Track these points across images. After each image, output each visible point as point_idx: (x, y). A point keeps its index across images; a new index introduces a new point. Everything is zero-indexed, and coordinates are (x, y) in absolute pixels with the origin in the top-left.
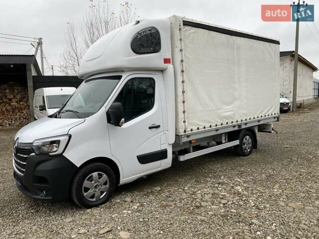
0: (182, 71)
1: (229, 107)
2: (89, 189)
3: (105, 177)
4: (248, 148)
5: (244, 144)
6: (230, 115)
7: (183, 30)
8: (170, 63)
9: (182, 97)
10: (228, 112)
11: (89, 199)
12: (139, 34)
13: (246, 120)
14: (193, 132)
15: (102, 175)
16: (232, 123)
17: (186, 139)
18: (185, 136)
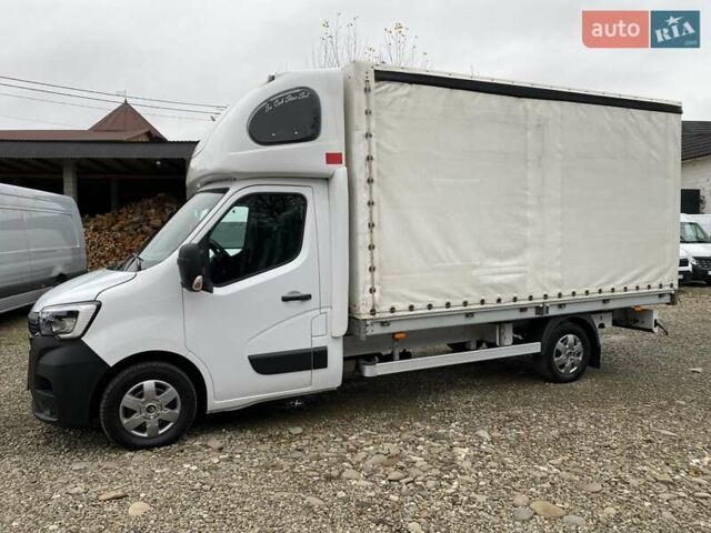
0: (370, 181)
1: (506, 263)
2: (133, 412)
3: (171, 392)
4: (568, 364)
5: (559, 354)
6: (507, 282)
7: (373, 91)
8: (341, 163)
9: (368, 237)
10: (500, 274)
11: (134, 432)
12: (269, 102)
13: (560, 295)
14: (395, 314)
15: (164, 388)
16: (515, 299)
17: (377, 330)
18: (374, 322)
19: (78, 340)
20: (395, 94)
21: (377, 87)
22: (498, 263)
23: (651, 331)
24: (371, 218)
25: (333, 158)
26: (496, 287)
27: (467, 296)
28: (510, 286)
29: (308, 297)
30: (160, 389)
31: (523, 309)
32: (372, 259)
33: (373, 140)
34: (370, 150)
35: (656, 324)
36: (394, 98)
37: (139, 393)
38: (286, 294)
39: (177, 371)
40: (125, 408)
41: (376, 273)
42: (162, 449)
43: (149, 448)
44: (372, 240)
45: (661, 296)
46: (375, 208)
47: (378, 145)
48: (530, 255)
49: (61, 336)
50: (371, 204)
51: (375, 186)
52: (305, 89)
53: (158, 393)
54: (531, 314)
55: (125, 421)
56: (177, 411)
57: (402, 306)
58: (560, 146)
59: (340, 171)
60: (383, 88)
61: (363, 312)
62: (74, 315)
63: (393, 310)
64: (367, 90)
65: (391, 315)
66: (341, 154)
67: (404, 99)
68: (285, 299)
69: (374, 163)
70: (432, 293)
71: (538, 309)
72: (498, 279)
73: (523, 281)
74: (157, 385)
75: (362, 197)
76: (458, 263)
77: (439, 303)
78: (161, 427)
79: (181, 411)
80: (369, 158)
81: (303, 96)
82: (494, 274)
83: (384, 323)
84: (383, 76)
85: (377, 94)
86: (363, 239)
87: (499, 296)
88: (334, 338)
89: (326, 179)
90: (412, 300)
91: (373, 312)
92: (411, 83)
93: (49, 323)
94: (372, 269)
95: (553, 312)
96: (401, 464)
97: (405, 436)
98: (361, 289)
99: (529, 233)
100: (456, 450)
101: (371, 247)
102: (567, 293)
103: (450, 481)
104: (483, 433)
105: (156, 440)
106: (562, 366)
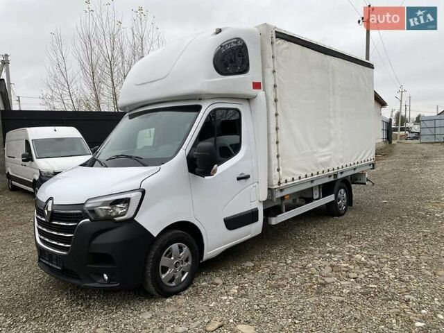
0: (276, 100)
1: (325, 150)
2: (167, 269)
3: (186, 250)
4: (342, 205)
5: (339, 200)
6: (326, 161)
8: (260, 89)
9: (275, 136)
10: (324, 156)
11: (168, 284)
12: (222, 46)
13: (342, 167)
14: (287, 184)
15: (182, 248)
16: (328, 171)
17: (279, 195)
18: (279, 189)
19: (131, 220)
20: (283, 46)
22: (322, 150)
23: (365, 184)
24: (277, 124)
25: (257, 86)
26: (323, 164)
27: (313, 170)
28: (327, 163)
29: (248, 177)
31: (330, 176)
32: (278, 150)
33: (276, 75)
34: (275, 81)
36: (282, 49)
37: (170, 254)
38: (238, 176)
40: (162, 267)
41: (280, 158)
43: (177, 293)
44: (277, 138)
45: (370, 165)
46: (278, 117)
47: (278, 78)
48: (332, 145)
49: (117, 219)
50: (276, 115)
51: (278, 103)
52: (239, 39)
54: (332, 179)
55: (163, 276)
56: (189, 263)
57: (289, 179)
59: (260, 93)
60: (278, 43)
61: (275, 183)
62: (127, 201)
63: (286, 181)
64: (272, 43)
65: (285, 184)
66: (260, 83)
67: (286, 50)
68: (239, 179)
69: (277, 89)
70: (301, 169)
71: (335, 175)
72: (323, 159)
73: (330, 160)
74: (179, 247)
75: (273, 111)
76: (309, 150)
77: (303, 175)
78: (183, 276)
79: (192, 262)
80: (275, 86)
81: (239, 44)
82: (321, 157)
83: (282, 190)
84: (281, 36)
85: (276, 45)
87: (323, 169)
88: (260, 202)
89: (248, 100)
90: (294, 174)
91: (279, 183)
94: (278, 156)
95: (340, 177)
98: (273, 169)
99: (332, 132)
101: (277, 143)
102: (344, 165)
105: (181, 286)
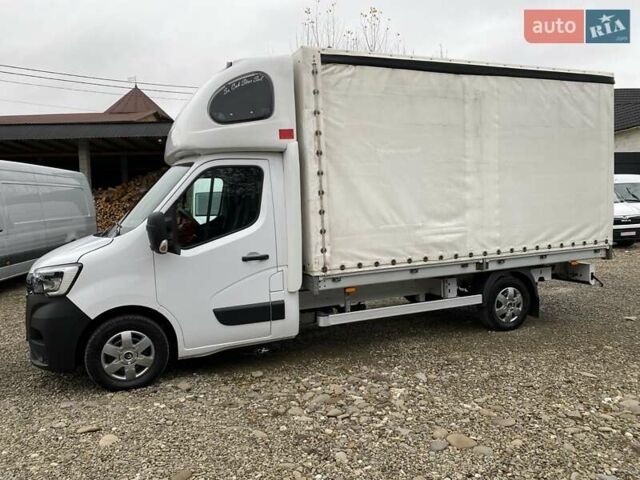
0: (319, 153)
1: (447, 224)
2: (114, 358)
3: (146, 341)
4: (509, 314)
5: (500, 305)
6: (447, 241)
7: (320, 73)
8: (293, 138)
9: (318, 203)
10: (443, 233)
11: (114, 376)
12: (227, 85)
13: (499, 252)
14: (345, 271)
15: (140, 338)
16: (456, 256)
17: (330, 285)
18: (326, 278)
19: (63, 297)
20: (340, 75)
21: (323, 70)
22: (439, 224)
24: (321, 186)
25: (285, 134)
27: (412, 254)
28: (451, 245)
29: (265, 258)
30: (136, 338)
32: (323, 222)
33: (321, 116)
34: (318, 126)
35: (593, 277)
36: (340, 80)
37: (118, 342)
38: (245, 255)
39: (151, 323)
40: (106, 356)
41: (327, 236)
42: (139, 390)
44: (322, 206)
46: (324, 177)
47: (325, 120)
49: (50, 294)
50: (320, 173)
51: (323, 157)
52: (260, 74)
53: (135, 342)
54: (472, 269)
55: (106, 366)
56: (152, 358)
57: (351, 264)
58: (497, 117)
59: (292, 145)
60: (329, 70)
61: (316, 270)
62: (59, 275)
63: (342, 268)
64: (315, 73)
65: (341, 272)
66: (292, 130)
67: (349, 80)
68: (245, 259)
69: (322, 138)
70: (378, 251)
71: (479, 265)
72: (439, 238)
73: (463, 240)
74: (133, 335)
75: (312, 167)
76: (403, 225)
77: (385, 260)
78: (138, 371)
79: (155, 357)
80: (318, 133)
81: (257, 79)
82: (437, 234)
83: (335, 280)
84: (328, 59)
85: (323, 75)
86: (314, 204)
87: (441, 253)
88: (291, 293)
89: (281, 153)
90: (360, 258)
91: (324, 269)
92: (355, 64)
93: (41, 283)
94: (323, 232)
96: (341, 402)
97: (351, 378)
98: (313, 249)
99: (468, 196)
100: (392, 390)
101: (322, 212)
102: (505, 250)
103: (381, 417)
104: (421, 376)
105: (133, 383)
106: (503, 316)
